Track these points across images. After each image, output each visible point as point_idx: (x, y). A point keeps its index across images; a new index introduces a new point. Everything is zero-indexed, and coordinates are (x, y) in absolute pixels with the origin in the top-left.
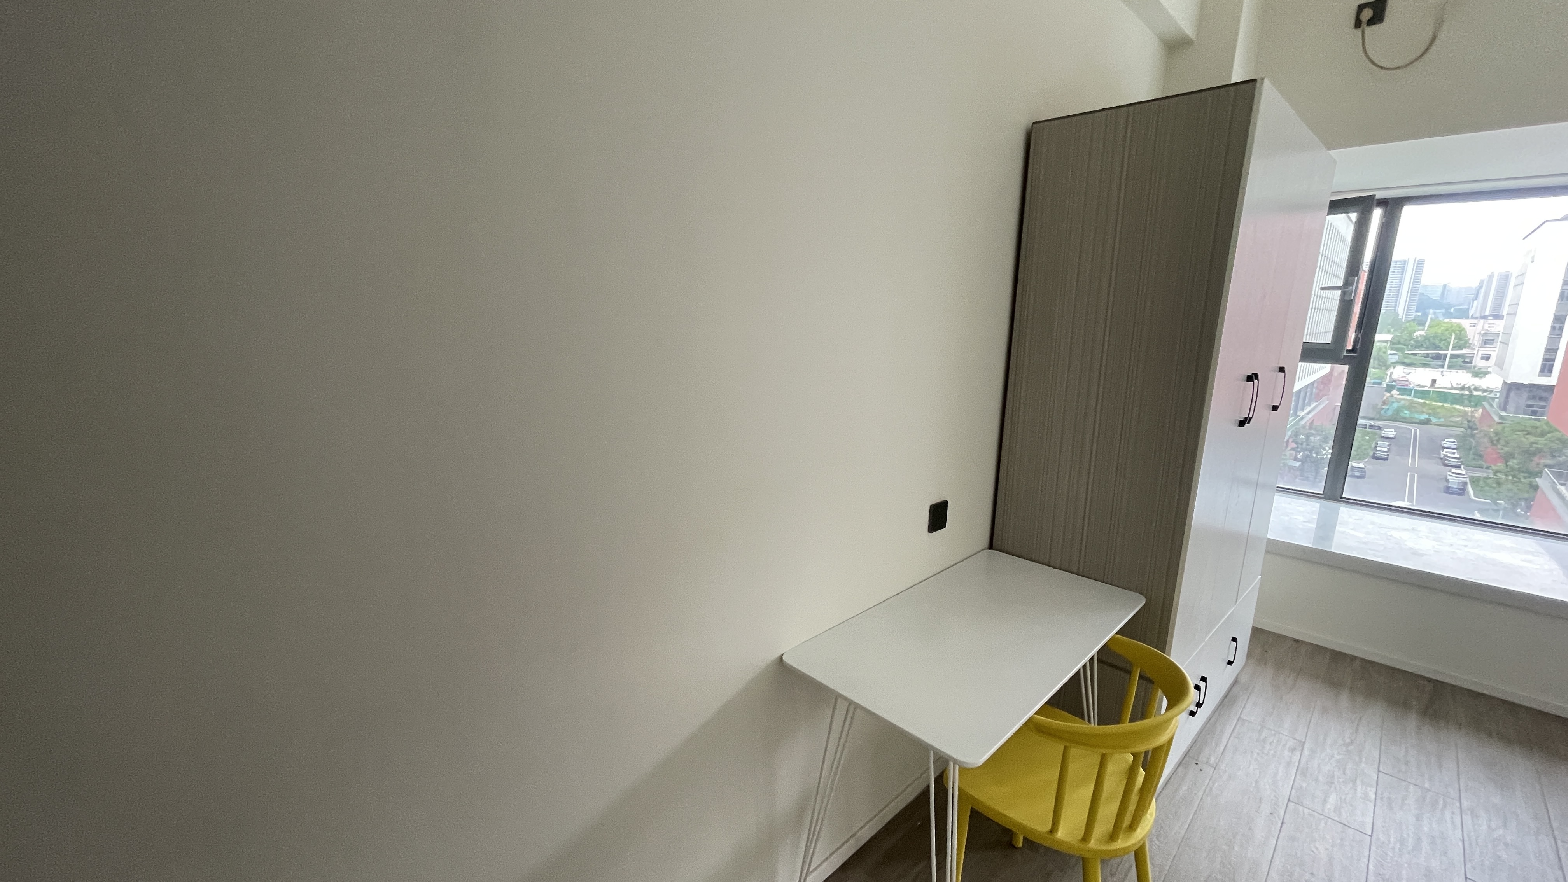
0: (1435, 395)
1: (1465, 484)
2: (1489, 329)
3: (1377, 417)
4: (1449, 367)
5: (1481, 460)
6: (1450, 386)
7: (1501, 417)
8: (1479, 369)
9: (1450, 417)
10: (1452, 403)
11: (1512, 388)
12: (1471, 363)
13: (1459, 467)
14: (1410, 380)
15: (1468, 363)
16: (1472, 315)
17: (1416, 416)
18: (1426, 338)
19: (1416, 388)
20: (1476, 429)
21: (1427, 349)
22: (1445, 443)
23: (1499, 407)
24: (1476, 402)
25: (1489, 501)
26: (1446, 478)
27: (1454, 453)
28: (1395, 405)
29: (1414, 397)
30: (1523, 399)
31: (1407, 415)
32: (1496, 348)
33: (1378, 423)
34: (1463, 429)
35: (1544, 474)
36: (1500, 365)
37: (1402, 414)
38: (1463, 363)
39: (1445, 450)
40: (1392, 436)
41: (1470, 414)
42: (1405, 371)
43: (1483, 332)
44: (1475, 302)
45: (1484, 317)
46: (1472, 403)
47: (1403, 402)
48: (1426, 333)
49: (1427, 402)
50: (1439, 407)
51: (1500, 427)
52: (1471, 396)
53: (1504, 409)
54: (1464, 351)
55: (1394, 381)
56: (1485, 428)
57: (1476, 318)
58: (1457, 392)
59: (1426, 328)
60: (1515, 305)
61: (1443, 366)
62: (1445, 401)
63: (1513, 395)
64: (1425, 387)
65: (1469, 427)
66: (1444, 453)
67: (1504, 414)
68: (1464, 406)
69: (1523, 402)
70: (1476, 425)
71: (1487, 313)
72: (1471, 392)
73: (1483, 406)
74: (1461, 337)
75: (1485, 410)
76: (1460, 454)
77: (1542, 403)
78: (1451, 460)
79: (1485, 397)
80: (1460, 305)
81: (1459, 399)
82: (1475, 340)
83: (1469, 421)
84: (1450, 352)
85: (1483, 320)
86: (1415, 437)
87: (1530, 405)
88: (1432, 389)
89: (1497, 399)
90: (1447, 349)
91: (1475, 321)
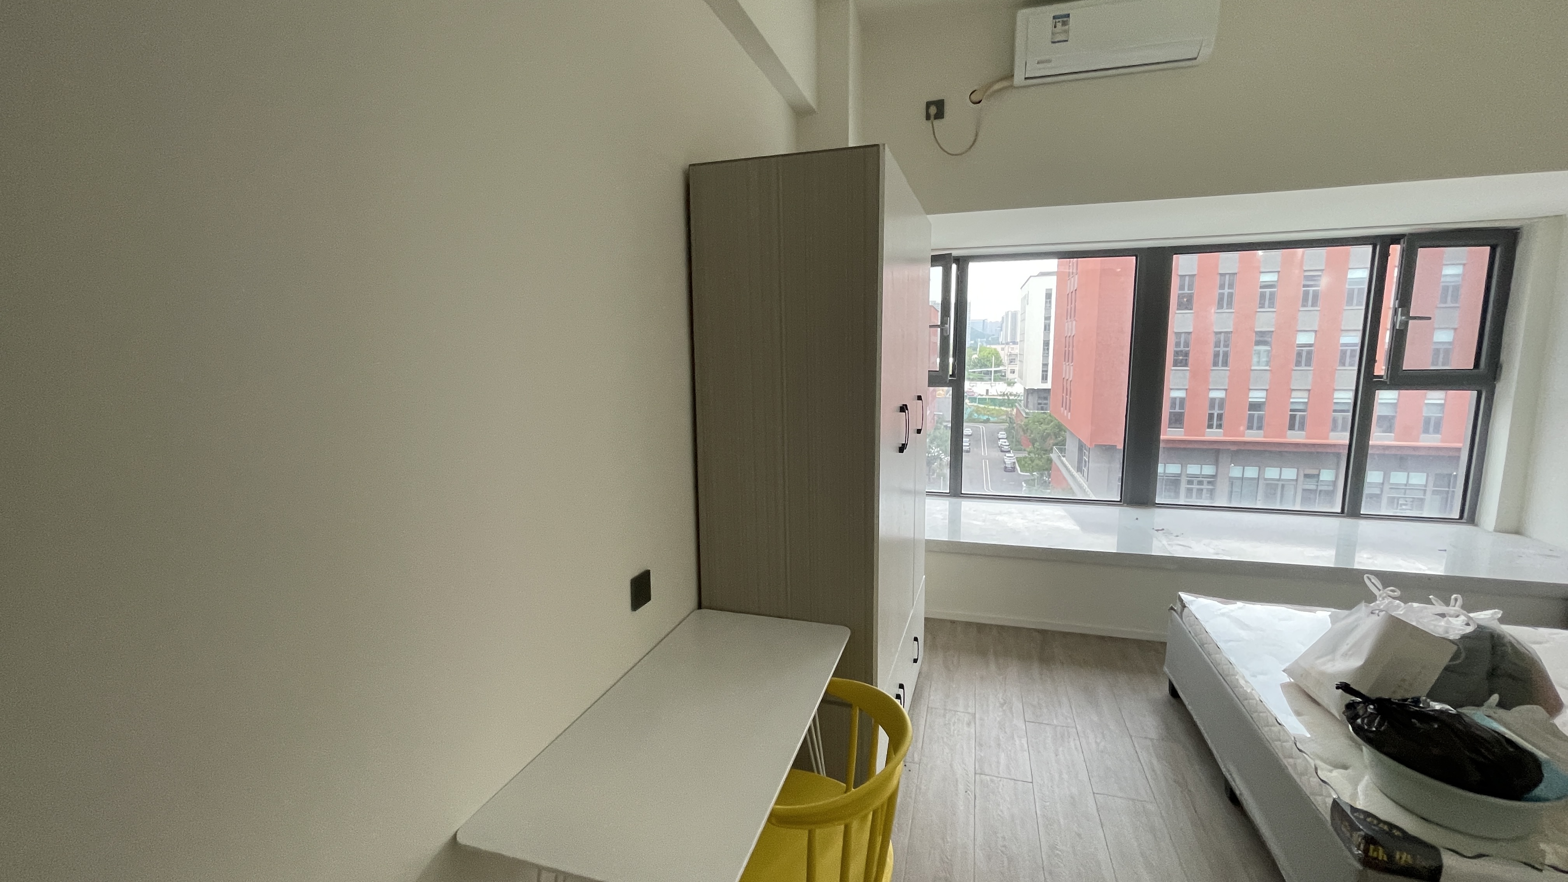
0: (990, 401)
1: (1014, 463)
2: (1011, 352)
4: (995, 380)
5: (1019, 445)
6: (996, 394)
7: (1027, 413)
8: (1010, 380)
9: (1000, 416)
10: (1000, 406)
11: (1030, 392)
12: (1006, 377)
13: (1009, 452)
14: (974, 391)
15: (1003, 376)
16: (1001, 342)
17: (982, 417)
18: (979, 360)
19: (978, 397)
20: (1015, 423)
21: (981, 367)
22: (1000, 436)
23: (1024, 406)
24: (1011, 403)
25: (1029, 474)
26: (1004, 461)
27: (1005, 442)
29: (979, 403)
30: (1033, 400)
31: (976, 417)
32: (1017, 365)
34: (1007, 424)
35: (1054, 451)
36: (1021, 377)
37: (973, 417)
38: (1001, 377)
39: (1001, 440)
40: (970, 434)
41: (1010, 413)
42: (972, 385)
43: (1009, 354)
44: (1001, 332)
45: (1007, 344)
46: (1010, 405)
47: (973, 408)
48: (978, 356)
49: (986, 406)
50: (993, 409)
51: (1026, 420)
52: (1009, 399)
53: (1027, 407)
54: (1001, 368)
56: (1019, 422)
57: (1004, 344)
58: (1001, 398)
59: (978, 353)
60: (1023, 334)
61: (991, 379)
62: (995, 405)
63: (1030, 397)
64: (983, 395)
65: (1011, 422)
66: (1000, 443)
67: (1027, 411)
68: (1006, 407)
69: (1036, 402)
70: (1013, 420)
71: (1009, 341)
72: (1008, 397)
73: (1016, 406)
74: (998, 357)
75: (1018, 409)
76: (1009, 442)
77: (1045, 402)
78: (1005, 447)
79: (1016, 399)
80: (993, 335)
81: (1002, 403)
82: (1005, 359)
83: (1010, 418)
84: (993, 369)
85: (1007, 346)
86: (983, 432)
87: (1039, 404)
88: (987, 397)
89: (1023, 402)
90: (991, 367)
91: (1003, 346)
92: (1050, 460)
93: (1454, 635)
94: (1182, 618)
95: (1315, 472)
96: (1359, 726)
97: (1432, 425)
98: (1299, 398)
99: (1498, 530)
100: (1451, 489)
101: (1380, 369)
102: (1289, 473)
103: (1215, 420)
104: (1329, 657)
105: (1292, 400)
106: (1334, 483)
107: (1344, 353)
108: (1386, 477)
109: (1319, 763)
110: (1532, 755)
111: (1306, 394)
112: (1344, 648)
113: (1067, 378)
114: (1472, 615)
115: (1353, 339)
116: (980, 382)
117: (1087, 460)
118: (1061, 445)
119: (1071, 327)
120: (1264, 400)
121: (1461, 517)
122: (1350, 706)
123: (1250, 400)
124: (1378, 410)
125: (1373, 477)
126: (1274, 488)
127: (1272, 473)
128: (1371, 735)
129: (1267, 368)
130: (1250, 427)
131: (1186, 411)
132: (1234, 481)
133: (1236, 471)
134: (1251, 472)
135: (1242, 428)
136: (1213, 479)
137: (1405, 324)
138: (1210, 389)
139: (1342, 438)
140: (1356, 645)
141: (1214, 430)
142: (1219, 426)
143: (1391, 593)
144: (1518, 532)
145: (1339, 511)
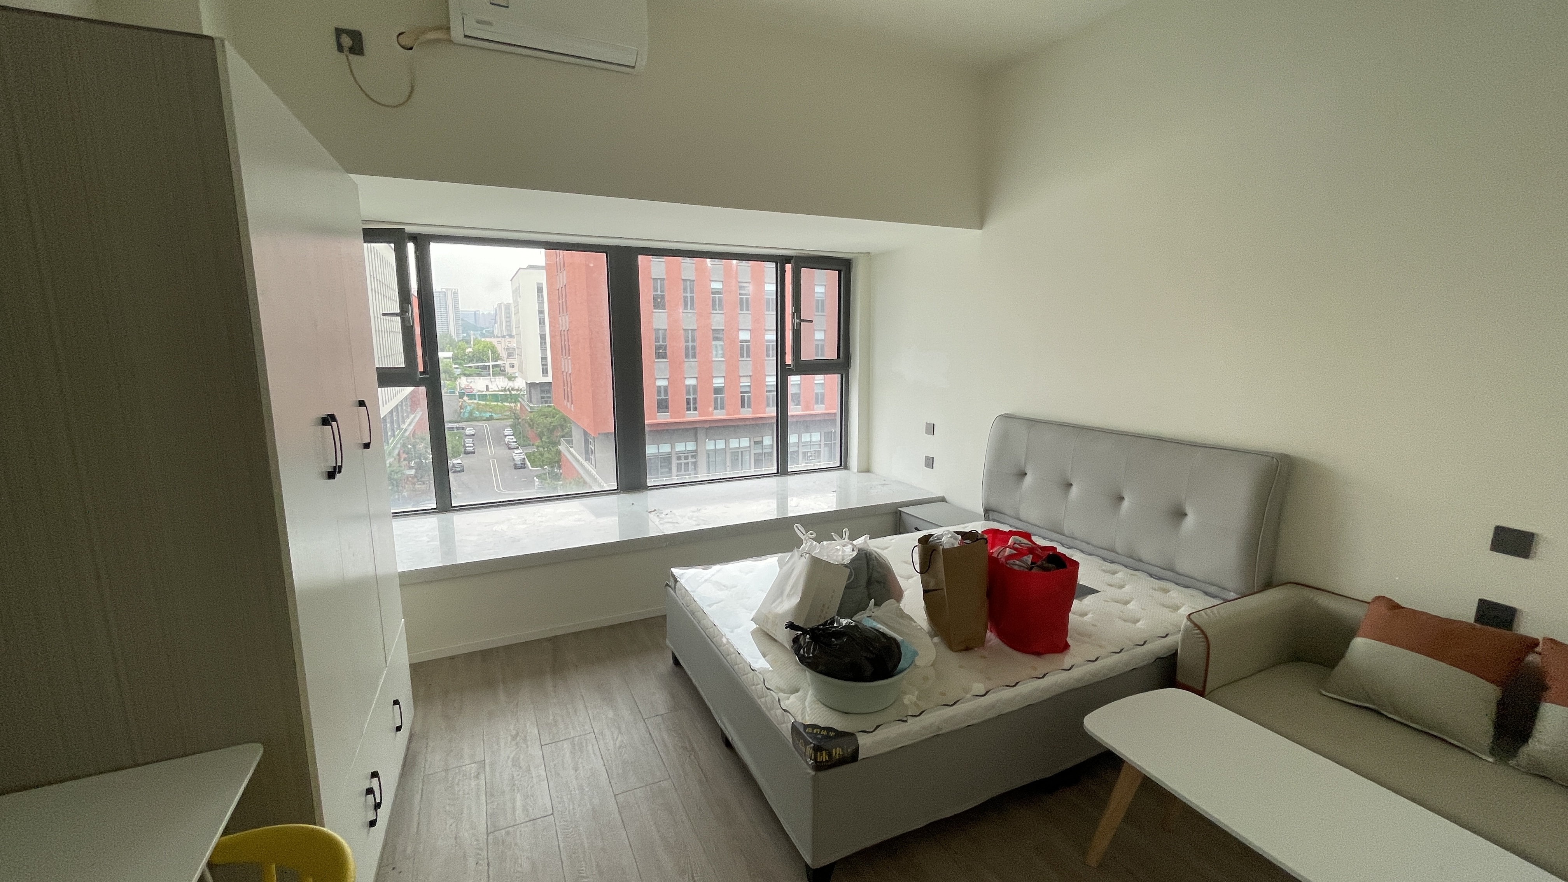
0: (491, 397)
1: (524, 459)
2: (509, 345)
3: (459, 419)
4: (494, 375)
5: (526, 440)
6: (497, 389)
7: (531, 408)
8: (511, 374)
9: (504, 412)
10: (502, 402)
11: (531, 386)
12: (505, 371)
13: (517, 448)
15: (502, 371)
16: (497, 335)
17: (484, 415)
18: (474, 354)
19: (478, 394)
20: (520, 418)
21: (477, 362)
22: (506, 433)
23: (528, 401)
24: (514, 398)
25: (540, 469)
26: (513, 458)
27: (512, 439)
28: (469, 408)
29: (479, 400)
30: (536, 394)
31: (478, 415)
32: (516, 358)
33: (461, 425)
34: (513, 420)
35: (562, 443)
36: (521, 370)
38: (500, 371)
39: (507, 437)
40: (473, 433)
41: (514, 408)
42: (469, 381)
43: (506, 348)
44: (496, 325)
45: (503, 337)
46: (513, 400)
47: (473, 405)
48: (473, 349)
49: (488, 403)
50: (495, 406)
51: (532, 415)
52: (511, 395)
53: (531, 402)
54: (499, 362)
55: (463, 389)
56: (524, 417)
57: (499, 337)
58: (502, 393)
59: (472, 346)
60: (518, 327)
61: (490, 374)
62: (497, 401)
63: (533, 391)
64: (483, 391)
65: (517, 418)
66: (507, 440)
67: (532, 405)
68: (509, 403)
69: (539, 397)
70: (519, 415)
71: (505, 334)
72: (510, 392)
73: (519, 401)
74: (494, 352)
75: (521, 404)
76: (516, 438)
77: (548, 395)
78: (512, 444)
79: (519, 394)
80: (488, 328)
81: (505, 398)
82: (503, 355)
83: (515, 414)
84: (491, 364)
85: (503, 339)
86: (487, 431)
87: (542, 398)
88: (488, 393)
89: (525, 396)
90: (489, 362)
91: (499, 339)
92: (559, 453)
93: (847, 561)
94: (675, 592)
95: (760, 439)
96: (803, 655)
97: (819, 399)
98: (745, 382)
99: (859, 472)
100: (833, 442)
101: (789, 360)
102: (745, 442)
103: (692, 404)
104: (779, 600)
105: (741, 384)
106: (772, 445)
107: (768, 346)
108: (800, 438)
109: (782, 695)
110: (895, 640)
111: (748, 379)
112: (788, 589)
113: (566, 371)
114: (854, 542)
115: (771, 336)
116: (478, 378)
117: (593, 448)
118: (568, 436)
119: (564, 322)
120: (723, 385)
121: (841, 465)
122: (796, 640)
123: (714, 385)
124: (791, 390)
125: (792, 439)
126: (737, 456)
127: (734, 443)
128: (809, 661)
129: (723, 359)
130: (716, 408)
131: (670, 397)
132: (710, 453)
133: (710, 446)
134: (721, 445)
135: (710, 409)
136: (695, 454)
137: (799, 325)
138: (686, 378)
139: (772, 412)
140: (794, 586)
141: (692, 412)
142: (695, 409)
143: (810, 536)
144: (868, 471)
145: (776, 472)
